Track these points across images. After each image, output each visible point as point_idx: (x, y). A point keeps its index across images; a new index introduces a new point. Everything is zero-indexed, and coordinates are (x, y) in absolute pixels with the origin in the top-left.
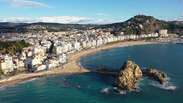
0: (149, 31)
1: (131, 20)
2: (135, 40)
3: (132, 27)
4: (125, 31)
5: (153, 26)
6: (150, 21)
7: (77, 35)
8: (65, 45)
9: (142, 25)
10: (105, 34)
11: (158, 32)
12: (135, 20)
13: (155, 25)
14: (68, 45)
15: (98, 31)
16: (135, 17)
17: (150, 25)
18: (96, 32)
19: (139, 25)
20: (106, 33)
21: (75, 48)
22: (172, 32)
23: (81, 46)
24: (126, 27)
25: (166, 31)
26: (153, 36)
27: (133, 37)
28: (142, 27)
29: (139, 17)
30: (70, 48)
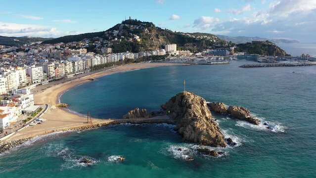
0: (151, 46)
1: (117, 27)
2: (135, 62)
3: (123, 39)
4: (112, 47)
5: (155, 38)
6: (150, 31)
7: (18, 54)
8: (13, 73)
9: (138, 37)
10: (79, 53)
11: (163, 47)
12: (125, 28)
13: (157, 36)
14: (17, 72)
15: (59, 47)
16: (124, 23)
17: (150, 36)
18: (56, 48)
19: (134, 36)
20: (78, 50)
21: (33, 78)
22: (183, 47)
23: (46, 74)
24: (111, 39)
25: (175, 46)
26: (159, 54)
27: (131, 55)
28: (139, 40)
29: (130, 22)
30: (23, 78)
